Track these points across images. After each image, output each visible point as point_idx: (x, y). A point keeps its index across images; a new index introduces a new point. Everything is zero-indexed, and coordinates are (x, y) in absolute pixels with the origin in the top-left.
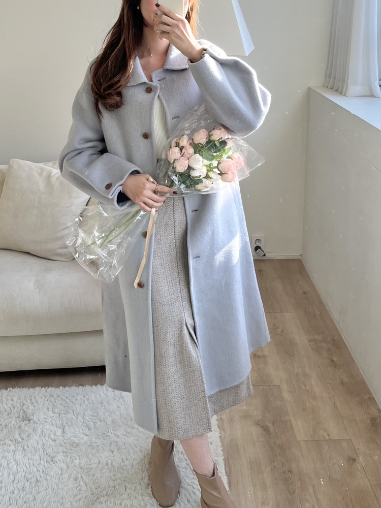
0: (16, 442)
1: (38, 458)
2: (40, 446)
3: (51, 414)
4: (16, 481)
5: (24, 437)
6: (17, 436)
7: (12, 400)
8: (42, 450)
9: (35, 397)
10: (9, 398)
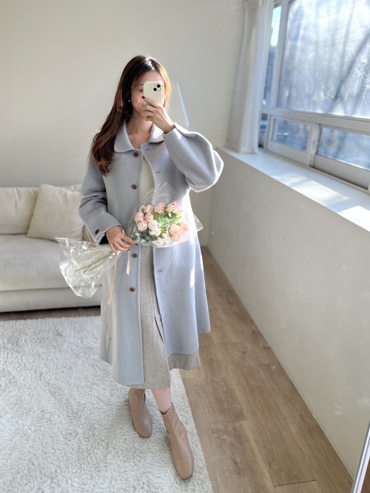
0: (55, 347)
1: (69, 356)
2: (69, 349)
3: (73, 332)
4: (58, 368)
5: (59, 344)
6: (55, 344)
7: (49, 325)
8: (71, 352)
9: (62, 323)
10: (47, 324)
